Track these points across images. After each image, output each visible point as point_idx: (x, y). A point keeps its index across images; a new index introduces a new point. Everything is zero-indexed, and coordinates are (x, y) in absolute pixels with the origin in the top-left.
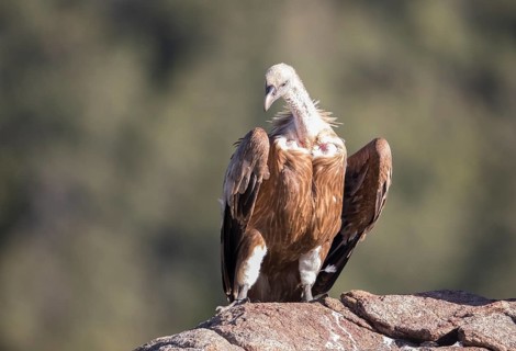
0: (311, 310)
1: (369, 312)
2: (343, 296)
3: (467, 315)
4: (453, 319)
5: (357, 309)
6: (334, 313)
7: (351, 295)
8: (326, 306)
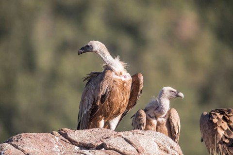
0: (47, 136)
1: (69, 136)
2: (59, 130)
3: (107, 138)
4: (102, 139)
5: (65, 135)
6: (56, 137)
7: (62, 130)
8: (53, 134)
